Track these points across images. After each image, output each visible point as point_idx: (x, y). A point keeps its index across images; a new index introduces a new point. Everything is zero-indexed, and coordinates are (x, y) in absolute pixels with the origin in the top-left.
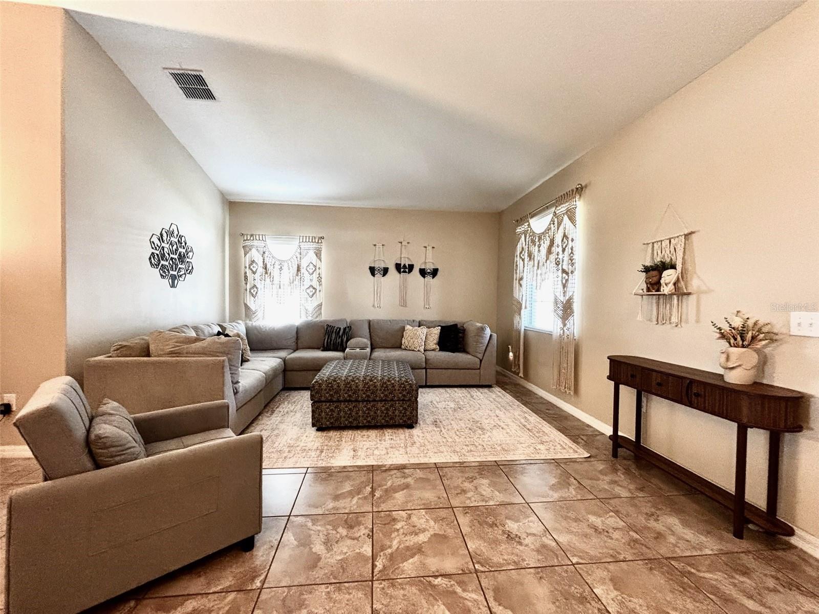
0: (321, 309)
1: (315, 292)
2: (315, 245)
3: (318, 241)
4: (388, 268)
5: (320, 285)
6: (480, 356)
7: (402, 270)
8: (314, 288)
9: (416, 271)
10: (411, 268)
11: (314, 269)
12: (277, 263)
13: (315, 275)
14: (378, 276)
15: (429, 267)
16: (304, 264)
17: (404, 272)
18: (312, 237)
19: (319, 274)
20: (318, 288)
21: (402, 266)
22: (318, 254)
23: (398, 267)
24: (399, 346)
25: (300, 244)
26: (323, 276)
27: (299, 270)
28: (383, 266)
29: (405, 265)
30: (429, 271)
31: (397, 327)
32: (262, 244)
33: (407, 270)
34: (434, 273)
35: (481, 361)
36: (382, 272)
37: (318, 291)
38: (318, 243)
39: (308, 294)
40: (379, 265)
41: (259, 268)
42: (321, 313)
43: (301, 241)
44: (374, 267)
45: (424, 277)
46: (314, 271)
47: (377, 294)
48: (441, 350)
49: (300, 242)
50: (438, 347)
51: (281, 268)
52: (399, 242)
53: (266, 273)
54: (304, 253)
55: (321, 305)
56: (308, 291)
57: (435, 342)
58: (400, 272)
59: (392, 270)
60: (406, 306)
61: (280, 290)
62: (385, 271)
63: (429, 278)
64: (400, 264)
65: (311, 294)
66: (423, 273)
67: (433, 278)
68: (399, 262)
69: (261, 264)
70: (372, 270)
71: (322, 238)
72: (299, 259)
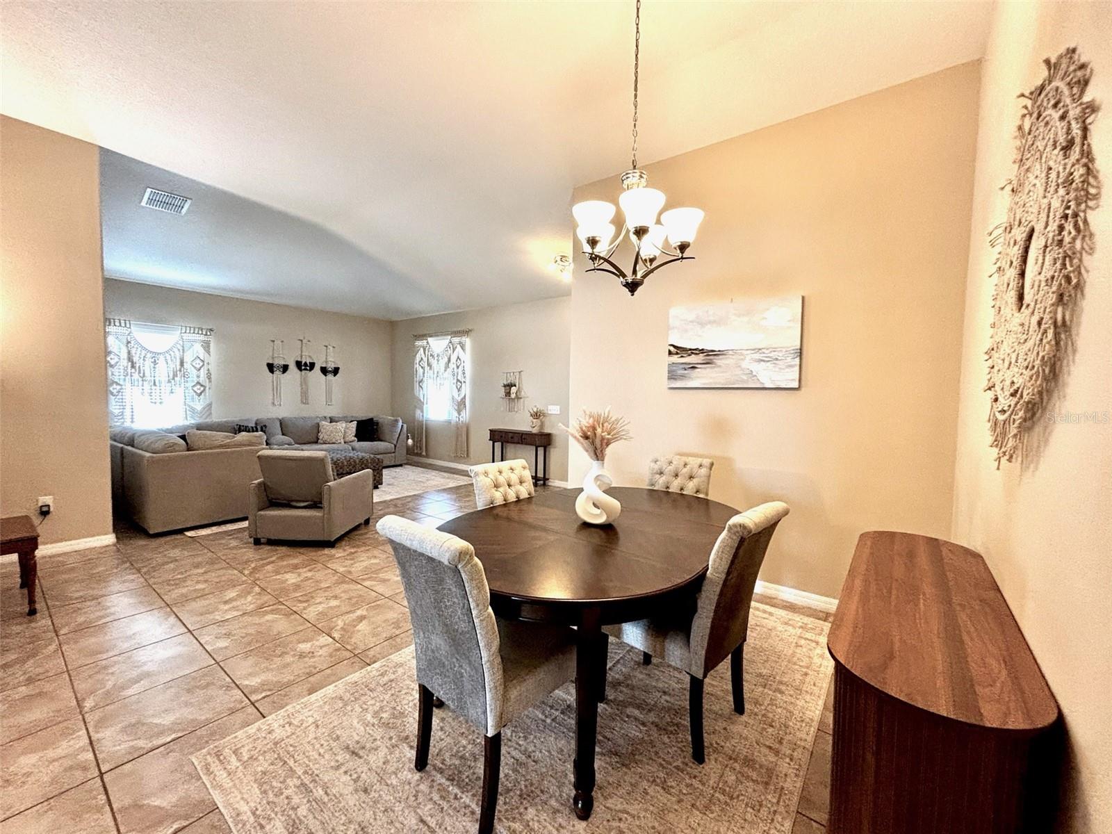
0: (210, 409)
1: (204, 390)
2: (202, 338)
3: (206, 332)
4: (288, 366)
5: (210, 382)
6: (395, 442)
7: (303, 368)
8: (202, 386)
9: (317, 368)
10: (312, 366)
11: (201, 364)
12: (149, 355)
13: (203, 373)
14: (277, 373)
15: (331, 366)
16: (188, 358)
17: (306, 369)
18: (199, 328)
19: (208, 370)
20: (207, 385)
21: (303, 363)
22: (206, 346)
23: (299, 364)
24: (316, 441)
25: (183, 334)
26: (212, 371)
27: (182, 363)
28: (282, 363)
29: (306, 363)
30: (330, 369)
31: (309, 423)
32: (124, 332)
33: (308, 368)
34: (336, 371)
35: (395, 446)
36: (281, 370)
37: (207, 388)
38: (206, 335)
39: (195, 392)
40: (279, 362)
41: (122, 360)
42: (211, 413)
43: (183, 331)
44: (272, 364)
45: (326, 375)
46: (201, 367)
47: (277, 393)
48: (359, 440)
49: (181, 333)
50: (356, 439)
51: (155, 361)
52: (300, 340)
53: (133, 367)
54: (187, 345)
55: (210, 405)
56: (195, 389)
57: (354, 435)
58: (301, 370)
59: (292, 367)
60: (308, 404)
61: (153, 387)
62: (285, 368)
63: (330, 377)
64: (301, 362)
65: (199, 392)
66: (324, 371)
67: (335, 376)
68: (299, 360)
69: (124, 355)
70: (271, 367)
71: (211, 330)
72: (181, 351)
